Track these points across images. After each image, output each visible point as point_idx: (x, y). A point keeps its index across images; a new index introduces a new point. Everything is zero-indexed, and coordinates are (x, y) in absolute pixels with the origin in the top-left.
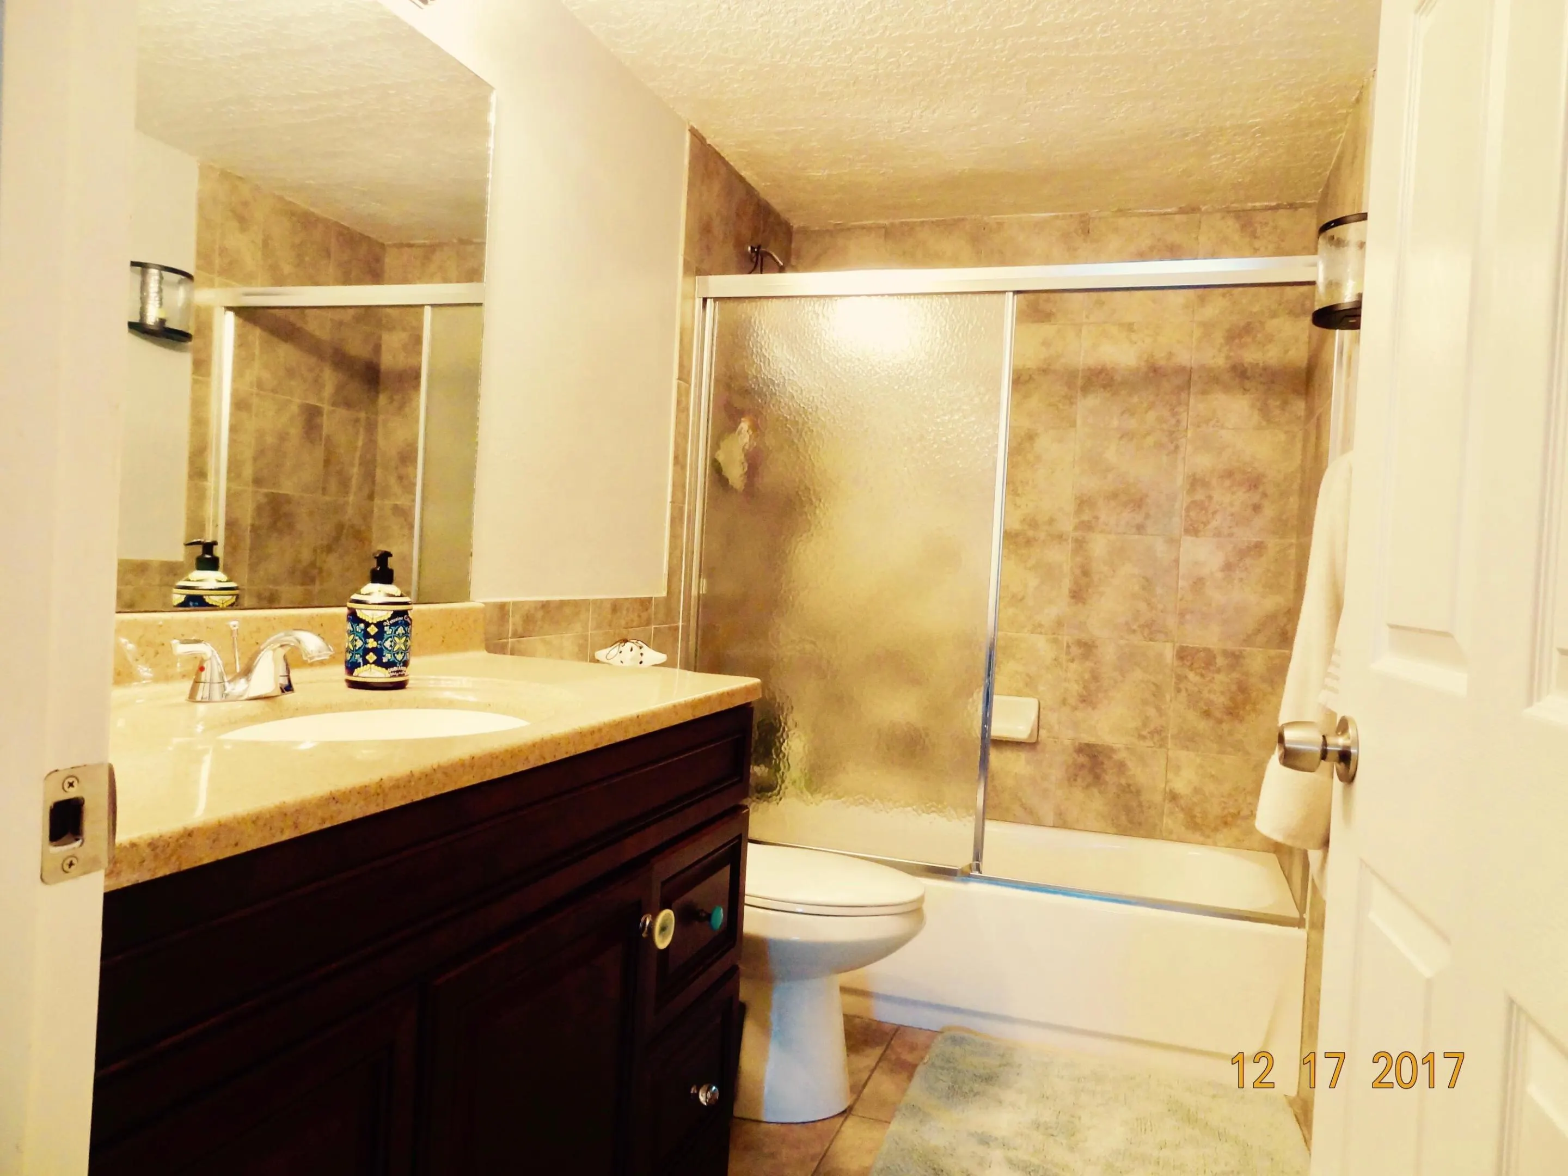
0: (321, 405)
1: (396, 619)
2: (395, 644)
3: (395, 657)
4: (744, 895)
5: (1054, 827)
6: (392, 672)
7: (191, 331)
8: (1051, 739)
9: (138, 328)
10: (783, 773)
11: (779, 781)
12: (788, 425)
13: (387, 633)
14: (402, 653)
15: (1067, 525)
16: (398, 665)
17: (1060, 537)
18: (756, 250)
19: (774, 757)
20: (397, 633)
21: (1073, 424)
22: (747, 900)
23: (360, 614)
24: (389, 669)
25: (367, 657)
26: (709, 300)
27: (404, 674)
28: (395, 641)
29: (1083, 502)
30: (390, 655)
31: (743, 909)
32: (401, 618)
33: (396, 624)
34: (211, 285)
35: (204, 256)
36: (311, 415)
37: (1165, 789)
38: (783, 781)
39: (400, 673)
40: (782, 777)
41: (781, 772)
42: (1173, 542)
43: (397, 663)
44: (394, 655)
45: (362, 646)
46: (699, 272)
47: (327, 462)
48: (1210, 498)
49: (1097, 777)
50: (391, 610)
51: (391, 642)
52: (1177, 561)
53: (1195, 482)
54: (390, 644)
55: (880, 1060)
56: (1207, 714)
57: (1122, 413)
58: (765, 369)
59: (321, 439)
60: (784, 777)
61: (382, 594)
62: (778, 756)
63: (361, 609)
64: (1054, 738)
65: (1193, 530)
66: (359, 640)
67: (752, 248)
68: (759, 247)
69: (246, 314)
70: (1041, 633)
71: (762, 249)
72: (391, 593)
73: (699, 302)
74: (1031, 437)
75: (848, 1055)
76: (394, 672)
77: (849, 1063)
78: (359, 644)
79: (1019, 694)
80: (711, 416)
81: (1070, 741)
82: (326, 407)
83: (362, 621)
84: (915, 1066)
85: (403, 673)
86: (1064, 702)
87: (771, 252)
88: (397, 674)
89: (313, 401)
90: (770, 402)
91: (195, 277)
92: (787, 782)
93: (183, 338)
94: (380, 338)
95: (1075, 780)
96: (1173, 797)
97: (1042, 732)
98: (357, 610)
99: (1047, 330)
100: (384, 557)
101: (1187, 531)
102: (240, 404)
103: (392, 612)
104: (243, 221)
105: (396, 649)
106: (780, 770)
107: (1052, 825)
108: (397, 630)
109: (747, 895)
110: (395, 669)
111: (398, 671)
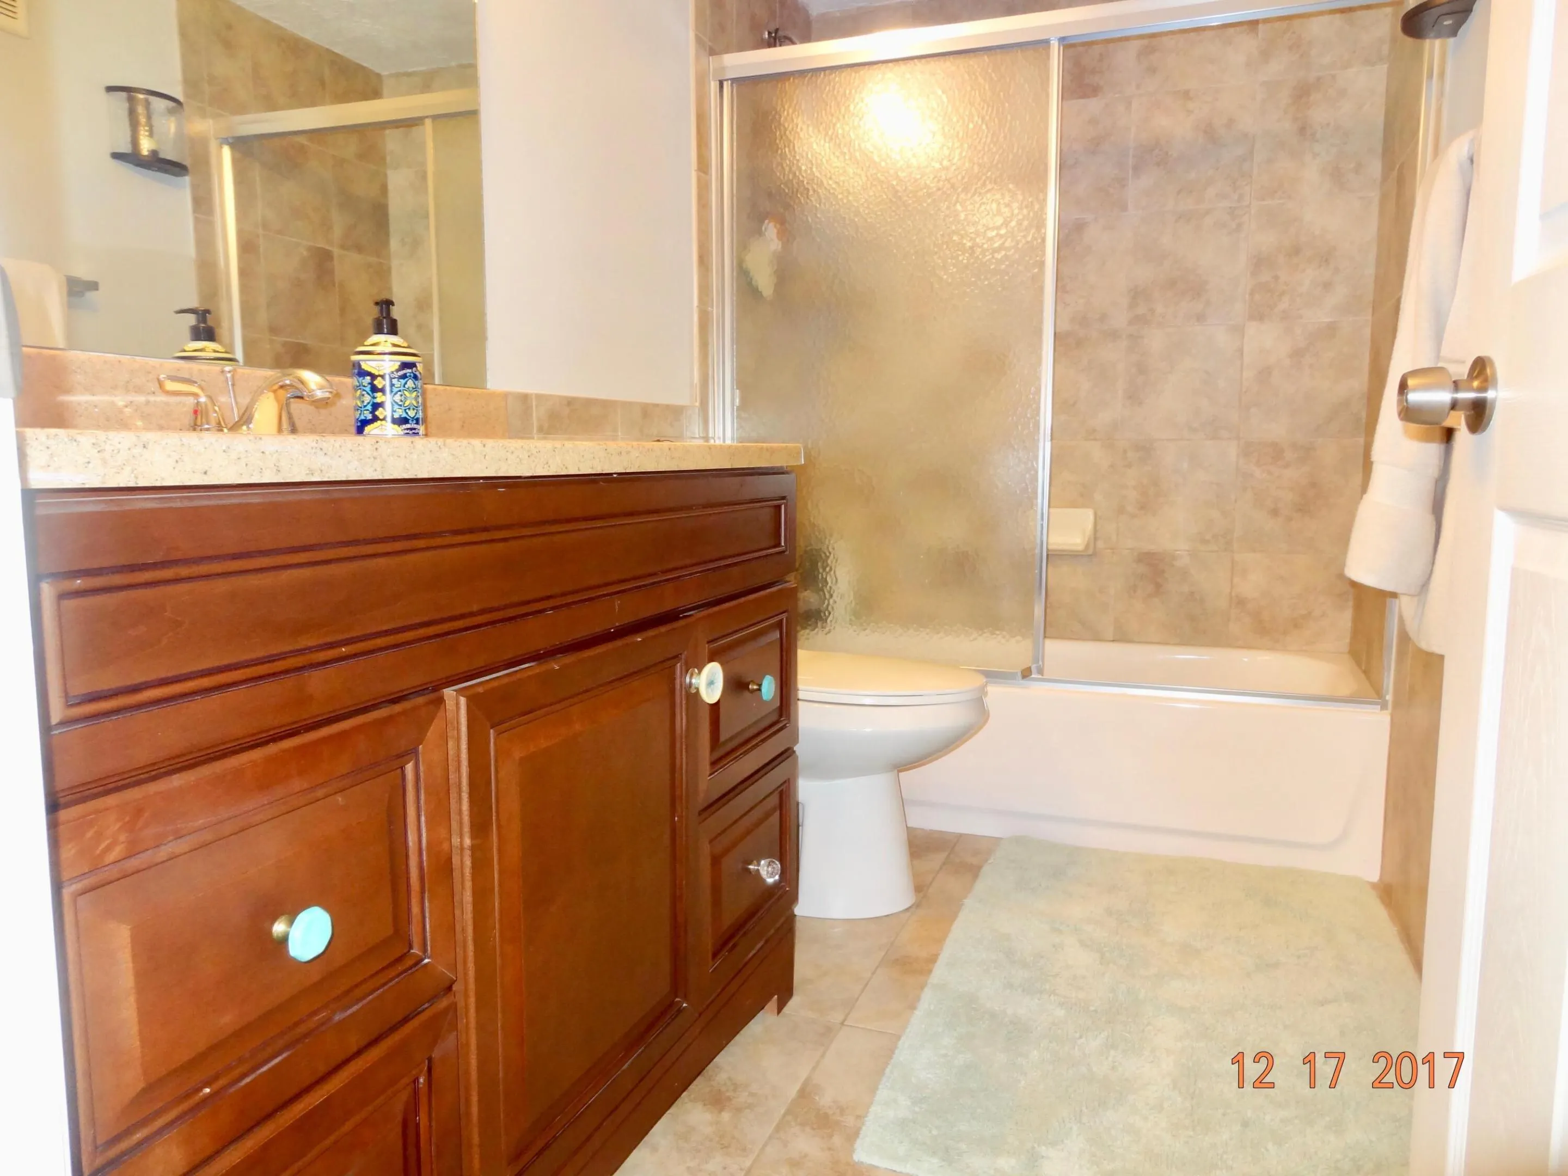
0: (330, 248)
1: (404, 372)
2: (406, 398)
3: (407, 413)
4: (797, 690)
5: (1113, 641)
6: (405, 429)
7: (187, 162)
8: (1109, 551)
9: (131, 158)
10: (831, 587)
11: (827, 596)
12: (819, 215)
13: (396, 386)
14: (414, 409)
15: (1120, 320)
16: (410, 422)
17: (1114, 335)
18: (773, 35)
19: (821, 570)
20: (406, 386)
21: (1124, 208)
22: (801, 695)
23: (365, 366)
24: (401, 426)
25: (377, 413)
26: (725, 83)
27: (418, 433)
28: (405, 395)
29: (1137, 294)
30: (400, 410)
31: (796, 704)
32: (410, 371)
33: (404, 377)
34: (203, 114)
35: (190, 83)
36: (322, 260)
37: (1231, 593)
38: (831, 596)
39: (413, 431)
40: (829, 592)
41: (828, 587)
42: (1238, 330)
43: (409, 419)
44: (405, 410)
45: (370, 401)
46: (712, 52)
47: (343, 311)
48: (1276, 278)
49: (1158, 586)
50: (399, 361)
51: (401, 395)
52: (1241, 351)
53: (1260, 262)
54: (400, 398)
55: (944, 864)
56: (1275, 512)
57: (1179, 192)
58: (791, 154)
59: (334, 285)
60: (832, 592)
61: (389, 344)
62: (824, 569)
63: (365, 361)
64: (1111, 549)
65: (1258, 315)
66: (366, 395)
67: (770, 33)
68: (777, 31)
69: (241, 145)
70: (1095, 439)
71: (780, 33)
72: (396, 343)
73: (714, 86)
74: (1080, 227)
75: (911, 861)
76: (407, 429)
77: (913, 867)
78: (367, 399)
79: (1074, 505)
80: (735, 211)
81: (1128, 551)
82: (336, 251)
83: (369, 374)
84: (979, 868)
85: (416, 431)
86: (1121, 510)
87: (790, 36)
88: (411, 432)
89: (321, 244)
90: (797, 191)
91: (184, 105)
92: (835, 595)
93: (177, 169)
94: (386, 175)
95: (1135, 591)
96: (1241, 602)
97: (1100, 544)
98: (361, 362)
99: (1094, 105)
100: (386, 304)
101: (1252, 318)
102: (247, 247)
103: (399, 363)
104: (229, 46)
105: (407, 403)
106: (827, 584)
107: (1112, 639)
108: (406, 383)
109: (801, 690)
110: (408, 426)
111: (411, 429)
